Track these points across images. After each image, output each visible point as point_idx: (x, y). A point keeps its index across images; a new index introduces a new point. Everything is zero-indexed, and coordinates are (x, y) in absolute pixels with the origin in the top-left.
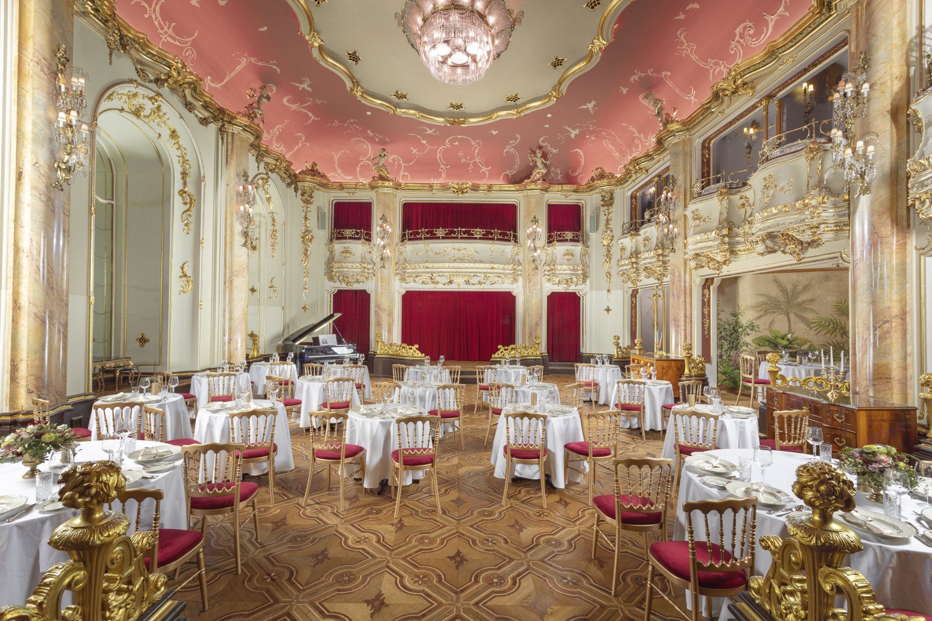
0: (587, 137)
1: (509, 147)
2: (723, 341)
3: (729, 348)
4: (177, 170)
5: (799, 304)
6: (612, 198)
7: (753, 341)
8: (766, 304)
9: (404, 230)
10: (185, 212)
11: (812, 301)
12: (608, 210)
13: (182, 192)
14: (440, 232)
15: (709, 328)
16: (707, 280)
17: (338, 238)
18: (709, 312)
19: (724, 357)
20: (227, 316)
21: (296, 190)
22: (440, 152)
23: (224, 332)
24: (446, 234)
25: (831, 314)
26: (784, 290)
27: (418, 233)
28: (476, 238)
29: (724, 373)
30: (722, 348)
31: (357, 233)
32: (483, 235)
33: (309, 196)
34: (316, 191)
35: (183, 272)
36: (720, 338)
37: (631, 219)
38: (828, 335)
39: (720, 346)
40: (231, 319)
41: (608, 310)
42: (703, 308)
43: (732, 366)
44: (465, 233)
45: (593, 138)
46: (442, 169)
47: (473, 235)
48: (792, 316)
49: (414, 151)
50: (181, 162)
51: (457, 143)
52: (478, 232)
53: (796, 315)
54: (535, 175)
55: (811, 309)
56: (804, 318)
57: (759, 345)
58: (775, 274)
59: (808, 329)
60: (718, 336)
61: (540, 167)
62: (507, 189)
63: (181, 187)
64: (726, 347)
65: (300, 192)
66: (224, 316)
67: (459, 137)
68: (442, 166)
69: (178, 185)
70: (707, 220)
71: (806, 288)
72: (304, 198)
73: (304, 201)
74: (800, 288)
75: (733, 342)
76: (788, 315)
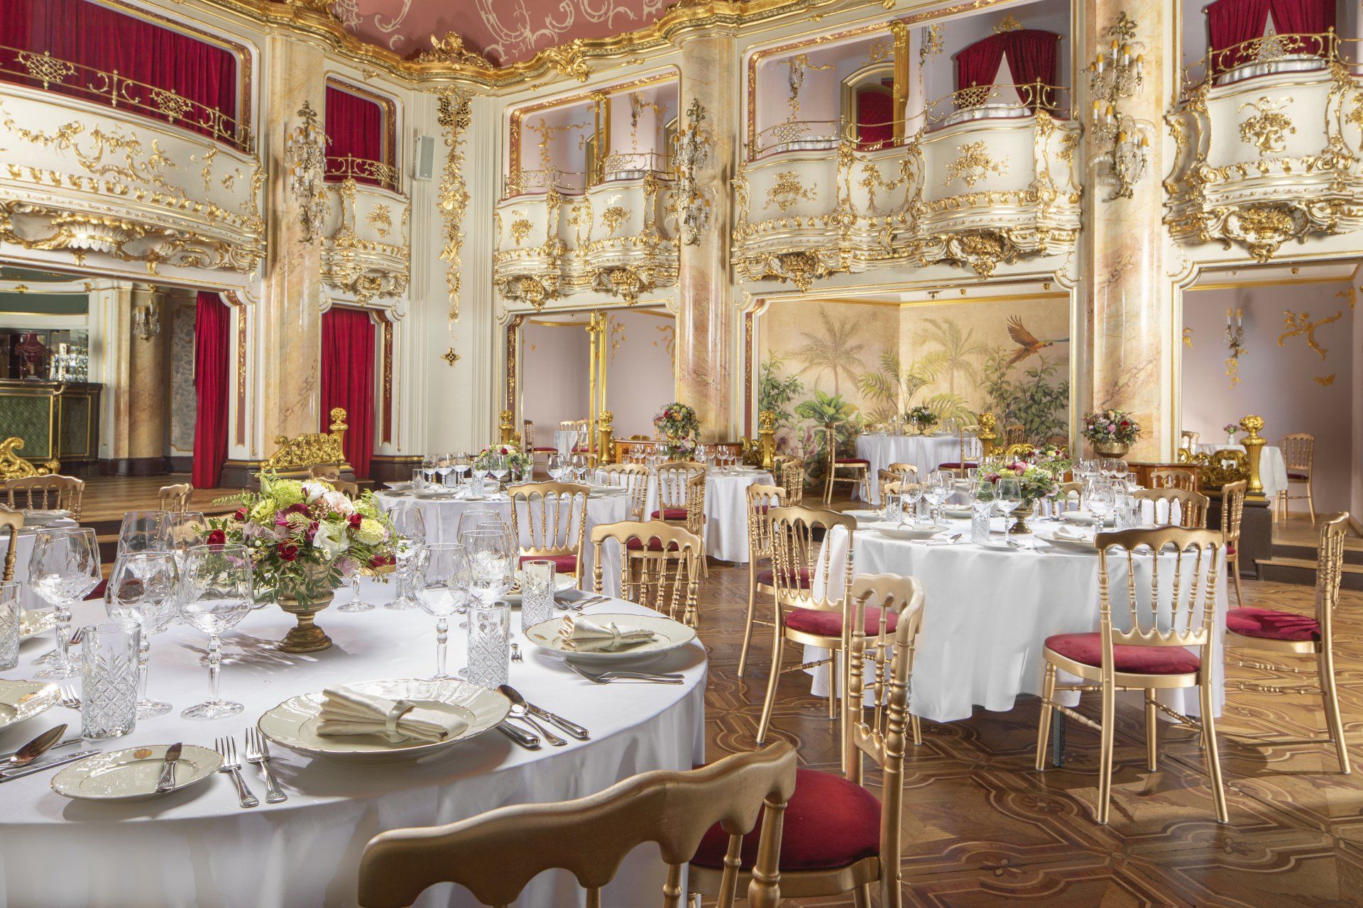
5: (847, 353)
6: (464, 109)
7: (796, 409)
8: (811, 349)
11: (860, 347)
12: (455, 134)
24: (67, 79)
25: (878, 369)
26: (831, 330)
28: (164, 118)
38: (875, 399)
41: (451, 357)
48: (839, 370)
52: (173, 101)
53: (844, 369)
55: (859, 360)
56: (851, 373)
57: (803, 416)
58: (822, 303)
59: (855, 390)
71: (855, 328)
74: (848, 327)
76: (835, 368)
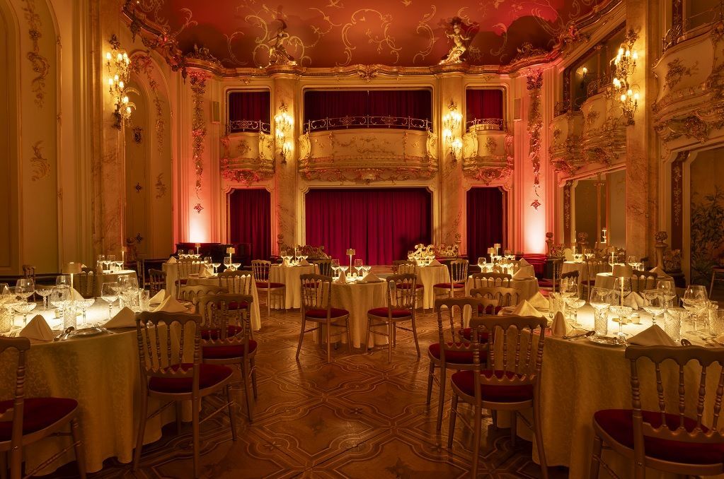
0: (514, 6)
1: (423, 23)
2: (696, 230)
3: (704, 238)
4: (25, 28)
9: (306, 121)
10: (36, 80)
13: (32, 56)
14: (346, 121)
15: (681, 214)
16: (680, 154)
17: (233, 131)
18: (681, 195)
19: (698, 250)
20: (97, 209)
21: (184, 74)
22: (345, 31)
23: (93, 228)
27: (322, 123)
29: (698, 270)
30: (694, 240)
31: (255, 125)
32: (395, 123)
33: (200, 85)
34: (207, 79)
35: (36, 154)
36: (693, 227)
37: (564, 99)
39: (694, 237)
40: (101, 213)
42: (673, 190)
43: (707, 261)
44: (374, 120)
45: (520, 8)
46: (347, 51)
47: (383, 123)
49: (316, 30)
50: (29, 17)
51: (364, 19)
54: (452, 56)
60: (691, 224)
61: (459, 45)
62: (421, 71)
63: (31, 49)
64: (700, 238)
65: (188, 79)
66: (93, 209)
67: (367, 10)
68: (348, 48)
69: (26, 45)
70: (692, 72)
72: (195, 87)
73: (195, 90)
75: (709, 232)
